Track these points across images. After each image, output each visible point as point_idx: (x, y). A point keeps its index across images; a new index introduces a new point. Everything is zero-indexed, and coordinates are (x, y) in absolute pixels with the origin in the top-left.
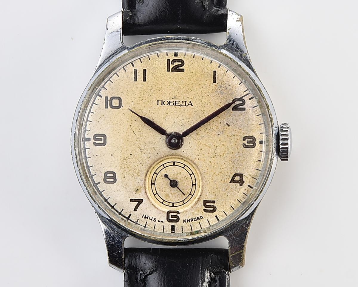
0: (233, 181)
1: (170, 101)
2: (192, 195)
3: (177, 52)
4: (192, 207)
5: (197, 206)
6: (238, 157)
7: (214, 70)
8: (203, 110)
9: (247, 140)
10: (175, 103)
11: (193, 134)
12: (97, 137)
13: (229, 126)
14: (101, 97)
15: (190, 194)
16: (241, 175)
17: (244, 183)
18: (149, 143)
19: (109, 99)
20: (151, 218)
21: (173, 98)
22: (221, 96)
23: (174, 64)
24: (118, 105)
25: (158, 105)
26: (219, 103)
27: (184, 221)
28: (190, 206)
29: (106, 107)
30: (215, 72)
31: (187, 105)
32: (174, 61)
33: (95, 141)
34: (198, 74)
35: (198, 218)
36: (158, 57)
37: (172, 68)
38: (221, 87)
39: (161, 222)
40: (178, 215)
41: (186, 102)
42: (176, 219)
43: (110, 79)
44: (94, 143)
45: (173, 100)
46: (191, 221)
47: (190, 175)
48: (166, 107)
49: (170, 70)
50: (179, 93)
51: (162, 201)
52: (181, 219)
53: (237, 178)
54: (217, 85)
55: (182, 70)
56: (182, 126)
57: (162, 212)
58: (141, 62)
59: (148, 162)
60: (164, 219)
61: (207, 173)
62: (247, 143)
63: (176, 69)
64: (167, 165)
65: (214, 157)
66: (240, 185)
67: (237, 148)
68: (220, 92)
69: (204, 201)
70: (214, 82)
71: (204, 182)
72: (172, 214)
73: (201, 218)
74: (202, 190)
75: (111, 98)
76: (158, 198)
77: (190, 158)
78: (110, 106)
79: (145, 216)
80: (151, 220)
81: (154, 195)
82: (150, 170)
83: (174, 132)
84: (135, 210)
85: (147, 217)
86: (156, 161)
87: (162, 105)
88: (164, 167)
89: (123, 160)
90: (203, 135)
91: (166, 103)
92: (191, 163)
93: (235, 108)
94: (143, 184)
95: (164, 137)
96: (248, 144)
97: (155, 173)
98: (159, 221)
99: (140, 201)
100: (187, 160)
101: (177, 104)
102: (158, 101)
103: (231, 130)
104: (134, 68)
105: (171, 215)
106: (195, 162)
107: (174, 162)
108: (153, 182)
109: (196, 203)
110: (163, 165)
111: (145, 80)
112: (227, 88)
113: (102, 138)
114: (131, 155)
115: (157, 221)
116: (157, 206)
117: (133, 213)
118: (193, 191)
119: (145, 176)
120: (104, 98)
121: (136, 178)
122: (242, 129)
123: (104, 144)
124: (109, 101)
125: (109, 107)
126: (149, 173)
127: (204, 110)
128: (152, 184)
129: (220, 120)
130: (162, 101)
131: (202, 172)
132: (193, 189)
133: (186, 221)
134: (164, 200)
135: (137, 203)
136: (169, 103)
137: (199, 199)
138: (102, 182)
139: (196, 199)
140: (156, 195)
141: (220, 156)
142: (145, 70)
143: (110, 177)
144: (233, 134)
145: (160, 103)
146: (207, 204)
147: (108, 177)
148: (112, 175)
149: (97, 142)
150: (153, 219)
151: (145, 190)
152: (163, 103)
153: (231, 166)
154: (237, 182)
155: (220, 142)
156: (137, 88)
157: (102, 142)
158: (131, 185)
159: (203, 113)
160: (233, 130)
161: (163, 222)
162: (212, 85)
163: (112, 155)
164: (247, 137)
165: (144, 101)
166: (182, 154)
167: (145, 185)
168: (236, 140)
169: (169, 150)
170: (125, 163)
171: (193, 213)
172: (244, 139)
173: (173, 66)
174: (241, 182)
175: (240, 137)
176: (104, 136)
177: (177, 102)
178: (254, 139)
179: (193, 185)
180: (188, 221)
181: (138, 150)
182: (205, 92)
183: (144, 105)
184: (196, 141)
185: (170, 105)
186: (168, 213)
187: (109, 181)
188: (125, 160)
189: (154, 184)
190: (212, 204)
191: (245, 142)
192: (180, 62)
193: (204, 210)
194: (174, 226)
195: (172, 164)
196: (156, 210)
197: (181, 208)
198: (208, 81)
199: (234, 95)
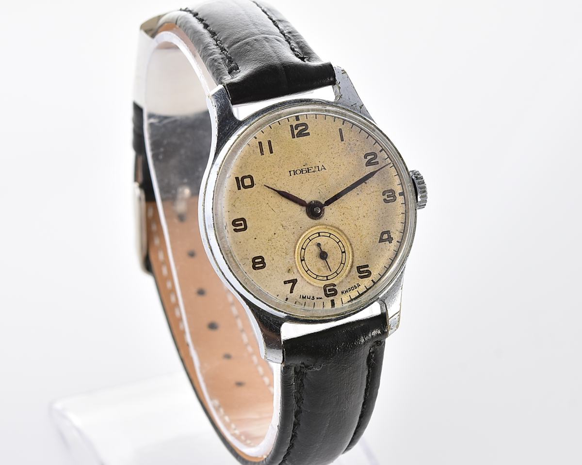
0: (381, 240)
2: (344, 264)
3: (298, 116)
4: (347, 276)
5: (351, 274)
6: (381, 214)
7: (339, 128)
8: (337, 171)
9: (386, 194)
10: (307, 170)
12: (236, 223)
15: (341, 263)
16: (388, 232)
17: (393, 240)
18: (291, 217)
19: (240, 180)
20: (309, 297)
21: (304, 166)
22: (351, 153)
23: (297, 129)
24: (251, 184)
25: (291, 175)
26: (351, 162)
27: (342, 293)
28: (344, 276)
29: (239, 188)
30: (340, 130)
31: (320, 170)
32: (297, 126)
33: (236, 228)
34: (324, 135)
35: (355, 286)
36: (280, 124)
37: (297, 135)
38: (349, 144)
40: (335, 287)
41: (318, 167)
42: (334, 292)
46: (349, 292)
47: (338, 243)
48: (299, 176)
49: (296, 137)
50: (309, 159)
51: (315, 276)
52: (339, 291)
53: (385, 236)
54: (346, 143)
55: (308, 134)
56: (320, 193)
57: (318, 289)
58: (264, 133)
59: (293, 238)
60: (322, 295)
61: (354, 237)
62: (388, 197)
63: (300, 134)
64: (312, 237)
65: (358, 219)
66: (390, 243)
67: (379, 205)
68: (350, 149)
69: (357, 267)
70: (342, 141)
71: (353, 247)
72: (329, 288)
73: (358, 286)
74: (353, 256)
75: (242, 178)
76: (311, 274)
77: (335, 225)
78: (242, 186)
80: (310, 298)
81: (306, 272)
82: (297, 246)
83: (314, 201)
84: (291, 292)
85: (304, 296)
86: (301, 235)
88: (310, 240)
89: (268, 241)
91: (298, 172)
92: (336, 230)
93: (369, 163)
94: (294, 263)
95: (304, 208)
96: (389, 199)
97: (302, 248)
98: (317, 298)
99: (294, 282)
100: (331, 228)
102: (290, 172)
103: (369, 187)
104: (258, 141)
105: (329, 290)
106: (340, 228)
107: (319, 233)
108: (302, 259)
109: (350, 271)
110: (308, 238)
111: (271, 152)
112: (355, 145)
113: (242, 222)
114: (275, 234)
115: (315, 299)
116: (311, 282)
117: (290, 295)
118: (344, 259)
119: (293, 254)
120: (234, 179)
121: (285, 258)
122: (380, 184)
123: (245, 228)
124: (240, 182)
125: (242, 188)
126: (296, 250)
128: (302, 260)
130: (294, 171)
131: (349, 238)
132: (344, 257)
133: (344, 292)
134: (317, 276)
135: (292, 283)
137: (352, 267)
138: (252, 269)
139: (349, 267)
140: (309, 272)
141: (364, 216)
142: (270, 141)
143: (259, 263)
144: (372, 190)
145: (292, 173)
146: (361, 270)
147: (256, 262)
148: (261, 260)
149: (238, 228)
150: (311, 298)
151: (297, 268)
152: (295, 173)
153: (377, 225)
154: (385, 240)
155: (360, 202)
156: (266, 162)
157: (243, 227)
158: (282, 266)
159: (338, 175)
160: (371, 187)
161: (321, 298)
162: (340, 144)
163: (255, 239)
164: (385, 191)
165: (276, 174)
166: (326, 222)
168: (376, 197)
169: (312, 221)
170: (270, 244)
171: (349, 282)
172: (384, 194)
173: (298, 131)
174: (390, 239)
175: (379, 192)
176: (243, 219)
178: (392, 191)
179: (343, 252)
180: (346, 292)
181: (281, 228)
182: (335, 152)
183: (276, 179)
186: (325, 287)
187: (259, 267)
188: (270, 241)
189: (304, 260)
190: (366, 269)
191: (385, 197)
192: (303, 126)
193: (359, 276)
194: (333, 300)
195: (317, 235)
196: (312, 287)
197: (336, 280)
198: (336, 141)
199: (364, 150)
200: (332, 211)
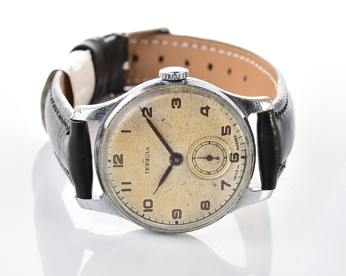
0: (207, 115)
1: (146, 164)
3: (108, 160)
4: (227, 144)
5: (226, 140)
6: (188, 112)
7: (121, 133)
9: (174, 105)
10: (147, 160)
11: (171, 145)
12: (175, 216)
13: (164, 119)
14: (144, 215)
15: (217, 145)
16: (202, 109)
17: (208, 106)
18: (178, 178)
19: (146, 209)
20: (236, 174)
21: (144, 162)
22: (141, 126)
23: (117, 162)
24: (150, 202)
25: (149, 173)
26: (147, 128)
27: (238, 149)
28: (226, 145)
29: (152, 210)
30: (122, 131)
31: (148, 151)
32: (115, 162)
33: (178, 218)
34: (125, 144)
35: (235, 139)
36: (111, 174)
37: (121, 164)
38: (134, 126)
39: (238, 166)
40: (233, 154)
41: (146, 152)
42: (236, 156)
43: (131, 208)
44: (179, 219)
45: (145, 162)
46: (238, 144)
47: (202, 146)
48: (150, 167)
49: (122, 164)
50: (139, 158)
51: (222, 166)
52: (236, 151)
53: (204, 111)
54: (132, 129)
55: (122, 155)
56: (165, 154)
57: (231, 166)
58: (116, 186)
59: (193, 178)
60: (236, 164)
61: (201, 134)
62: (177, 105)
63: (121, 160)
64: (195, 164)
65: (188, 130)
66: (210, 109)
67: (181, 112)
68: (138, 127)
69: (222, 135)
70: (130, 132)
71: (207, 136)
72: (232, 158)
73: (235, 137)
74: (214, 137)
75: (144, 207)
76: (220, 169)
77: (189, 147)
78: (150, 208)
79: (234, 178)
81: (218, 172)
82: (199, 176)
83: (170, 160)
84: (230, 186)
85: (235, 177)
86: (192, 172)
87: (149, 170)
88: (197, 165)
89: (191, 197)
90: (172, 138)
91: (147, 167)
92: (193, 146)
93: (150, 115)
94: (210, 181)
95: (174, 167)
96: (178, 104)
97: (201, 172)
98: (238, 168)
99: (223, 183)
100: (191, 149)
101: (148, 159)
102: (146, 173)
103: (167, 117)
104: (121, 191)
105: (234, 159)
106: (192, 143)
107: (193, 158)
108: (208, 173)
109: (224, 141)
110: (195, 167)
111: (130, 183)
112: (135, 122)
113: (175, 212)
114: (187, 191)
116: (226, 170)
117: (232, 187)
119: (203, 180)
120: (144, 213)
121: (205, 186)
122: (166, 109)
123: (180, 211)
124: (147, 209)
125: (151, 209)
126: (201, 177)
127: (152, 138)
128: (209, 174)
129: (160, 126)
130: (146, 170)
131: (200, 138)
132: (213, 143)
133: (238, 148)
134: (222, 165)
135: (224, 184)
136: (147, 164)
137: (221, 139)
138: (208, 211)
139: (221, 141)
140: (218, 171)
141: (187, 125)
142: (122, 183)
143: (205, 205)
144: (170, 116)
145: (147, 171)
146: (224, 132)
147: (205, 207)
148: (203, 204)
149: (178, 216)
150: (236, 172)
151: (214, 179)
153: (195, 116)
154: (207, 111)
155: (176, 126)
156: (136, 188)
157: (178, 212)
158: (211, 189)
159: (154, 139)
160: (167, 116)
161: (238, 165)
162: (132, 134)
163: (188, 205)
164: (172, 106)
165: (146, 183)
166: (186, 153)
167: (210, 180)
168: (175, 113)
169: (183, 163)
170: (194, 195)
171: (231, 143)
172: (174, 107)
173: (118, 163)
174: (207, 108)
175: (172, 111)
177: (147, 159)
178: (173, 100)
180: (238, 147)
181: (185, 186)
182: (138, 138)
184: (176, 144)
185: (149, 164)
186: (231, 161)
187: (208, 206)
188: (192, 195)
189: (209, 172)
190: (225, 129)
191: (176, 106)
192: (115, 158)
193: (229, 135)
194: (241, 157)
195: (194, 160)
196: (229, 171)
197: (228, 151)
198: (130, 136)
199: (139, 116)
200: (179, 147)
